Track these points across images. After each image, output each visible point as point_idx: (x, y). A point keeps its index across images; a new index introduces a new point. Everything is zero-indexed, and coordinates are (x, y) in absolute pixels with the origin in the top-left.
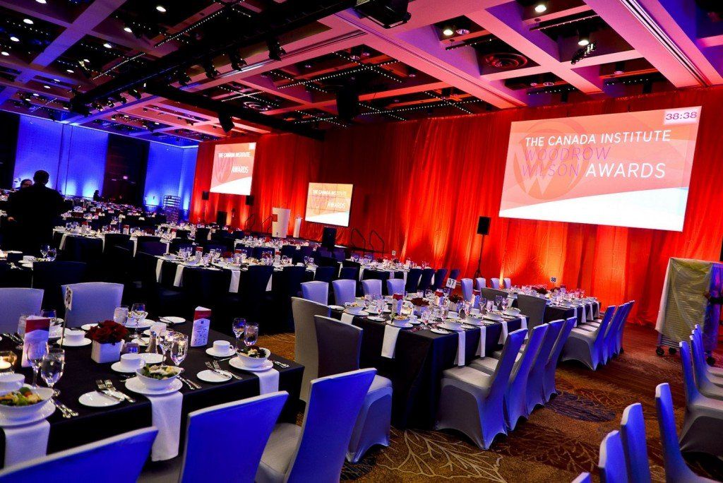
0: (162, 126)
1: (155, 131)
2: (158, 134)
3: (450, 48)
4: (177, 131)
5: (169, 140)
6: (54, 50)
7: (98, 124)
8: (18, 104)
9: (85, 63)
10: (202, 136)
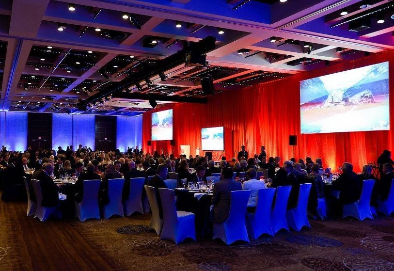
0: (121, 108)
1: (119, 111)
2: (120, 112)
3: (247, 57)
4: (130, 109)
5: (126, 114)
6: (71, 87)
7: (90, 112)
8: (52, 109)
9: (85, 89)
10: (144, 109)
